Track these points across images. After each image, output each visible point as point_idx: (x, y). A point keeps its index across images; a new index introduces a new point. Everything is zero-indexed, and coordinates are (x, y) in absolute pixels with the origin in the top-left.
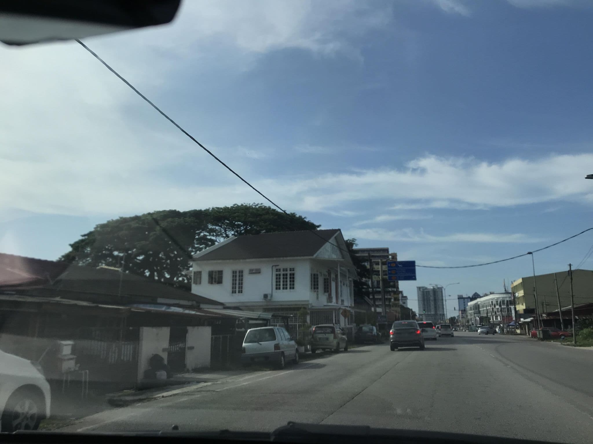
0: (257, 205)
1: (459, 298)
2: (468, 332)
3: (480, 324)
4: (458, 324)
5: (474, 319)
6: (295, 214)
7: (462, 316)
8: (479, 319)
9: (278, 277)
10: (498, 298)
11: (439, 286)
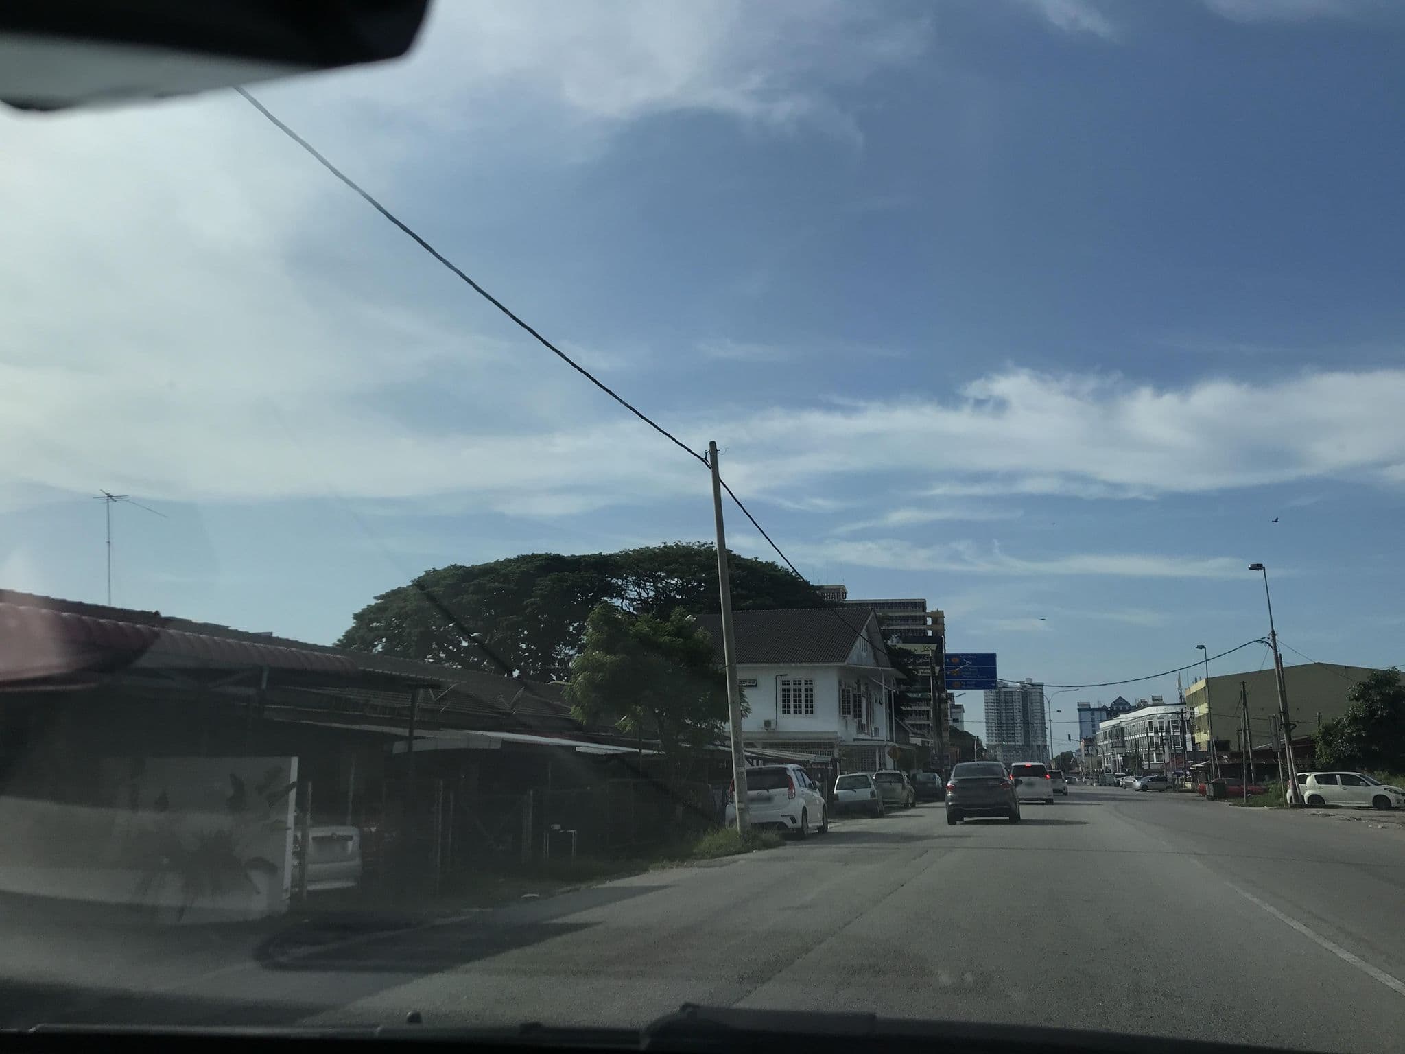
0: (703, 545)
1: (1079, 710)
2: (1097, 786)
3: (1122, 771)
4: (1076, 770)
5: (1112, 759)
6: (775, 564)
7: (1086, 752)
8: (1121, 758)
9: (786, 693)
10: (1163, 716)
11: (1033, 682)
